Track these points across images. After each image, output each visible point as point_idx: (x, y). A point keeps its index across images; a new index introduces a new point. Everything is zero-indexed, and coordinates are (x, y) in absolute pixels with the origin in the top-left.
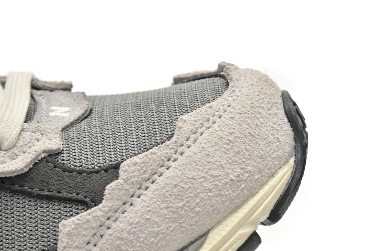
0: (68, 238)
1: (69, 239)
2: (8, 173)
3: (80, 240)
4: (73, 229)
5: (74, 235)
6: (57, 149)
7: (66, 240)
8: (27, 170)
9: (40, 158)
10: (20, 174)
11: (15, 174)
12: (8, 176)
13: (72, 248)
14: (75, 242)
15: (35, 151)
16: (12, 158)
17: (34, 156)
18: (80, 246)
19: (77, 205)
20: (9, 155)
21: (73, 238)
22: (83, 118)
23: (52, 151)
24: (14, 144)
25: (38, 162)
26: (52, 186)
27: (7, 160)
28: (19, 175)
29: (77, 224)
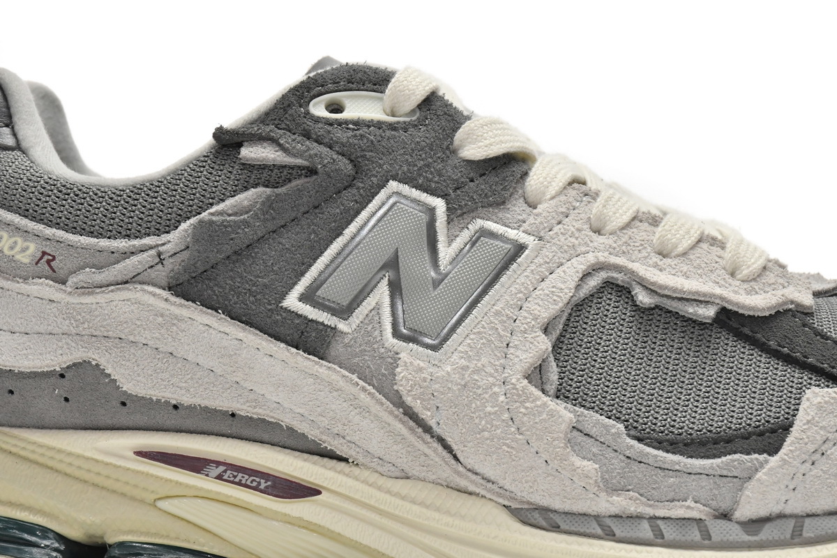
0: (816, 411)
1: (816, 414)
2: (744, 307)
3: (830, 421)
4: (826, 402)
5: (825, 411)
6: (810, 306)
7: (812, 413)
8: (767, 314)
9: (785, 307)
10: (756, 315)
11: (751, 313)
12: (741, 311)
13: (817, 426)
14: (823, 420)
15: (783, 296)
16: (748, 293)
17: (781, 300)
18: (829, 428)
19: (828, 382)
20: (745, 287)
21: (822, 414)
22: (832, 293)
23: (802, 306)
24: (754, 277)
25: (782, 311)
26: (797, 346)
27: (742, 292)
28: (754, 316)
29: (833, 398)
